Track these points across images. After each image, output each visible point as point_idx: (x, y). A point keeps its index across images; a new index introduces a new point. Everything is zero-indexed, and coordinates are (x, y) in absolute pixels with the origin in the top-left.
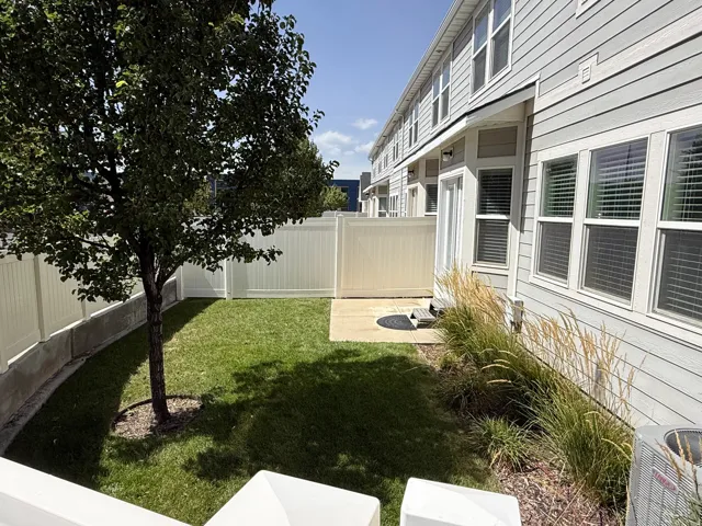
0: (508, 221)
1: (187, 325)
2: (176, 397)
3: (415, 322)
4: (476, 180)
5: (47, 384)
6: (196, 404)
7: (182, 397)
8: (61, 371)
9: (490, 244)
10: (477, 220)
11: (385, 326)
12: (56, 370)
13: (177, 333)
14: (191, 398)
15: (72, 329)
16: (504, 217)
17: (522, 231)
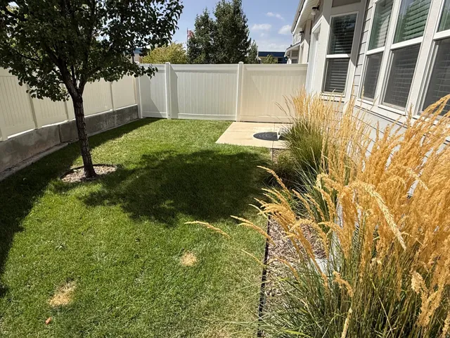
0: (349, 58)
1: (134, 131)
2: (104, 165)
3: (278, 136)
4: (329, 26)
5: (40, 153)
6: (114, 169)
7: (108, 166)
8: (51, 148)
9: (334, 77)
10: (327, 59)
11: (257, 138)
12: (48, 147)
13: (125, 135)
14: (112, 166)
15: (59, 125)
16: (346, 56)
17: (357, 66)
